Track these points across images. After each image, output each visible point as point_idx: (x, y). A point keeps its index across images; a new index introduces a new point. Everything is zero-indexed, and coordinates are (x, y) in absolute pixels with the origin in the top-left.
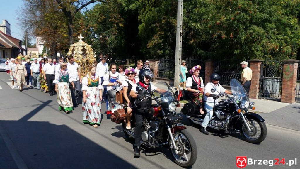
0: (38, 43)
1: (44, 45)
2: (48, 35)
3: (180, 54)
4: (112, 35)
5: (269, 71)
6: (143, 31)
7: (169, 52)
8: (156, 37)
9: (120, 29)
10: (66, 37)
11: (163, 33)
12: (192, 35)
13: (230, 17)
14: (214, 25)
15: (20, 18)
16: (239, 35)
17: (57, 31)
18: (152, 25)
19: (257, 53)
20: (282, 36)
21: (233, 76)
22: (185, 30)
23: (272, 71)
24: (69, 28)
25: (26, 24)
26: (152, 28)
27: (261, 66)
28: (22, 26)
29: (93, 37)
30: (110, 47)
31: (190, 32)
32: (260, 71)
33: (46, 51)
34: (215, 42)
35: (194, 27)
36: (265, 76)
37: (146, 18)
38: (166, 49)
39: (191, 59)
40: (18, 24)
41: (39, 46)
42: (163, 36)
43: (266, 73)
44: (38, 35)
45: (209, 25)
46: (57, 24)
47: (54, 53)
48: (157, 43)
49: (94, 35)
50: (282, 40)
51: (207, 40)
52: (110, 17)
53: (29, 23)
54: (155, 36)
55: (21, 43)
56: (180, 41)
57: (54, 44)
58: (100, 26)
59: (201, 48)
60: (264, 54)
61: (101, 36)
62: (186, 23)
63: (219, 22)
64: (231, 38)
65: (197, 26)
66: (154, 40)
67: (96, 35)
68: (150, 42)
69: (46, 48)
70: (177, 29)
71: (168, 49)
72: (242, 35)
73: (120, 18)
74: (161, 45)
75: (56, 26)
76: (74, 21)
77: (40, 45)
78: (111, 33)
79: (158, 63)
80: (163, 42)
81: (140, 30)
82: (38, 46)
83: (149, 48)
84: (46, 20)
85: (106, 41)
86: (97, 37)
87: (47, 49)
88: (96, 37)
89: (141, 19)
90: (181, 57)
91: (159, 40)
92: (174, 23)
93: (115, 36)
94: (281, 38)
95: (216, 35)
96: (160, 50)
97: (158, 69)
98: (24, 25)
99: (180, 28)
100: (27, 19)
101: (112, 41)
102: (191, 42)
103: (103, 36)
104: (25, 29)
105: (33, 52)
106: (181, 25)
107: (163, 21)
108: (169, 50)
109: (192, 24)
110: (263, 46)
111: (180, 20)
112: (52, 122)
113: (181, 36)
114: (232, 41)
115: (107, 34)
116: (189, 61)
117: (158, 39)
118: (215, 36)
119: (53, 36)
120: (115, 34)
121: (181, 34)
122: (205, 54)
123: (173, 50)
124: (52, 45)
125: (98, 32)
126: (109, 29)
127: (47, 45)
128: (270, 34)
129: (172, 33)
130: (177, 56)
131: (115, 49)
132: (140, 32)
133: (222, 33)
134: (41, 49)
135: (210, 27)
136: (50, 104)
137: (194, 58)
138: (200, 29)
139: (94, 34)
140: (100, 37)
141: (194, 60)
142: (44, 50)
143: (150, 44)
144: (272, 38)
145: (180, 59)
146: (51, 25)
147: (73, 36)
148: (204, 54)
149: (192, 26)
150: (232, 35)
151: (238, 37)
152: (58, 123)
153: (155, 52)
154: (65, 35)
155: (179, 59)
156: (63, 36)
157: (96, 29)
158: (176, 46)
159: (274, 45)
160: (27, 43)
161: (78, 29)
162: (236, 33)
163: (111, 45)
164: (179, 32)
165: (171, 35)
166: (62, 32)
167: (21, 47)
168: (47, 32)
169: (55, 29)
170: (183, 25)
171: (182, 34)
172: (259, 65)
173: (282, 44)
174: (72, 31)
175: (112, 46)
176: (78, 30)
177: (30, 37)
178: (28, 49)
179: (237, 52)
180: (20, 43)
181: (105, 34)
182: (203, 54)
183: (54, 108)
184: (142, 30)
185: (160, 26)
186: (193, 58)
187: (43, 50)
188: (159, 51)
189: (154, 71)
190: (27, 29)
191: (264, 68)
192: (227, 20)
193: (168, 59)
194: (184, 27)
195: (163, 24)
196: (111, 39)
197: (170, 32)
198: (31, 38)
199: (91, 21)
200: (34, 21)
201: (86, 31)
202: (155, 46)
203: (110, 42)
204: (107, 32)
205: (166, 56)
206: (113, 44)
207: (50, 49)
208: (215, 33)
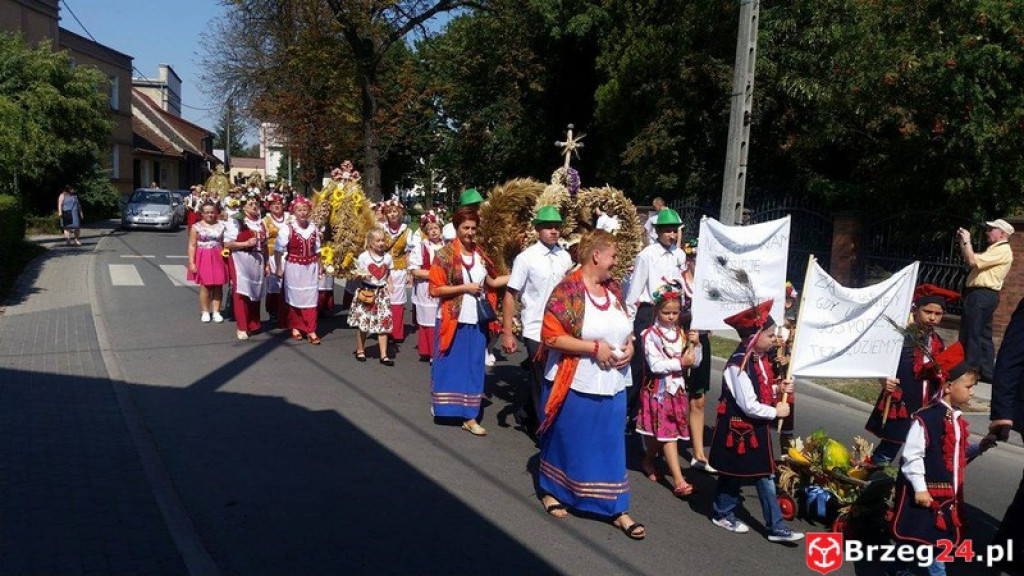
0: (264, 142)
1: (284, 150)
2: (299, 117)
3: (740, 185)
4: (503, 119)
6: (609, 108)
7: (699, 180)
8: (657, 127)
9: (529, 99)
10: (353, 124)
11: (681, 114)
12: (787, 122)
13: (936, 60)
14: (875, 87)
15: (212, 60)
16: (966, 126)
17: (325, 105)
18: (644, 85)
21: (934, 273)
22: (763, 105)
24: (364, 95)
25: (231, 80)
26: (644, 97)
28: (217, 85)
29: (440, 127)
30: (493, 161)
31: (781, 110)
33: (290, 168)
34: (874, 149)
35: (799, 91)
37: (624, 61)
38: (691, 171)
39: (780, 209)
40: (204, 78)
41: (268, 154)
42: (683, 123)
44: (264, 115)
45: (853, 87)
46: (327, 80)
47: (313, 177)
48: (659, 149)
49: (443, 119)
51: (845, 140)
52: (500, 61)
53: (240, 76)
54: (652, 124)
55: (211, 143)
56: (744, 144)
57: (315, 148)
58: (466, 91)
59: (819, 169)
61: (466, 125)
62: (768, 77)
63: (893, 77)
64: (936, 134)
65: (812, 90)
66: (647, 138)
67: (450, 121)
68: (633, 145)
69: (290, 159)
70: (733, 99)
71: (696, 171)
72: (979, 124)
73: (534, 61)
74: (671, 157)
75: (324, 88)
76: (383, 73)
77: (272, 149)
78: (502, 113)
80: (679, 146)
81: (600, 103)
82: (265, 151)
83: (631, 166)
84: (291, 67)
85: (482, 140)
86: (453, 129)
87: (294, 164)
88: (450, 126)
89: (607, 66)
90: (741, 199)
91: (664, 139)
92: (724, 80)
93: (515, 123)
95: (880, 122)
96: (667, 175)
98: (222, 84)
99: (744, 97)
100: (233, 63)
101: (501, 143)
102: (784, 147)
103: (474, 123)
104: (227, 96)
105: (247, 172)
106: (749, 87)
107: (685, 73)
108: (700, 175)
109: (791, 83)
111: (746, 68)
112: (294, 398)
113: (745, 124)
114: (939, 146)
115: (486, 116)
117: (664, 133)
118: (874, 124)
119: (314, 122)
120: (513, 119)
121: (746, 117)
122: (834, 190)
123: (715, 175)
124: (308, 152)
125: (459, 111)
126: (494, 100)
127: (294, 150)
129: (714, 115)
130: (730, 195)
132: (601, 110)
133: (900, 116)
134: (272, 163)
135: (857, 93)
138: (820, 99)
139: (445, 116)
140: (464, 127)
142: (282, 167)
143: (633, 152)
145: (738, 205)
146: (307, 83)
147: (375, 122)
148: (830, 190)
149: (795, 88)
150: (941, 123)
151: (962, 131)
152: (315, 404)
153: (650, 181)
154: (352, 119)
155: (734, 207)
156: (344, 122)
157: (453, 99)
158: (728, 161)
160: (231, 142)
161: (392, 98)
162: (959, 112)
163: (498, 154)
164: (740, 109)
165: (709, 120)
166: (342, 108)
167: (211, 153)
168: (293, 106)
169: (320, 98)
170: (757, 88)
171: (753, 117)
174: (374, 105)
175: (502, 157)
176: (393, 103)
177: (239, 122)
178: (234, 161)
179: (954, 186)
180: (208, 140)
181: (479, 115)
182: (825, 191)
183: (302, 355)
184: (606, 103)
185: (672, 87)
187: (279, 165)
188: (663, 177)
190: (231, 96)
192: (925, 69)
193: (695, 206)
194: (761, 94)
195: (682, 81)
196: (500, 133)
197: (708, 111)
198: (244, 126)
199: (437, 74)
200: (253, 71)
201: (417, 106)
202: (645, 162)
203: (496, 146)
204: (487, 109)
205: (688, 195)
206: (503, 152)
207: (301, 162)
208: (877, 114)
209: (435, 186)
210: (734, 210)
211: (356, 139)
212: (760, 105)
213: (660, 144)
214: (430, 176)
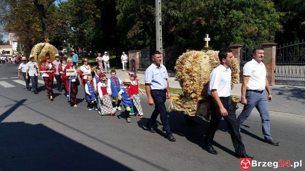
0: (11, 40)
1: (18, 42)
2: (21, 31)
3: (161, 43)
4: (90, 26)
5: (248, 55)
7: (149, 42)
8: (136, 27)
9: (96, 20)
11: (142, 23)
12: (172, 23)
13: (209, 3)
14: (193, 12)
16: (218, 21)
17: (30, 26)
18: (131, 15)
19: (237, 38)
20: (260, 20)
23: (252, 55)
24: (42, 22)
26: (131, 18)
27: (240, 51)
29: (69, 30)
30: (88, 40)
31: (170, 20)
32: (240, 56)
34: (195, 29)
35: (173, 14)
36: (245, 61)
37: (124, 7)
38: (147, 39)
39: (172, 48)
41: (13, 43)
42: (143, 25)
43: (246, 57)
45: (188, 12)
46: (29, 18)
47: (28, 49)
48: (137, 33)
49: (70, 28)
50: (260, 23)
51: (187, 28)
52: (86, 9)
54: (134, 26)
56: (160, 30)
57: (28, 40)
58: (76, 19)
59: (181, 36)
60: (243, 39)
61: (78, 29)
62: (165, 11)
63: (198, 9)
64: (211, 24)
65: (177, 13)
66: (134, 30)
67: (72, 28)
68: (130, 32)
69: (20, 44)
70: (156, 17)
72: (221, 20)
73: (97, 8)
74: (141, 35)
75: (28, 21)
76: (48, 14)
77: (14, 41)
78: (88, 25)
79: (139, 54)
80: (143, 32)
81: (118, 20)
82: (11, 43)
83: (129, 39)
84: (17, 15)
85: (83, 33)
86: (74, 30)
87: (22, 46)
89: (119, 9)
90: (162, 47)
91: (138, 30)
92: (153, 12)
93: (93, 27)
94: (259, 22)
95: (196, 22)
96: (141, 41)
97: (140, 60)
99: (159, 17)
101: (90, 34)
102: (172, 31)
103: (80, 28)
105: (6, 50)
106: (160, 14)
107: (142, 10)
108: (150, 40)
109: (171, 12)
110: (242, 31)
111: (159, 8)
113: (160, 25)
114: (212, 27)
115: (83, 26)
116: (170, 50)
117: (138, 28)
118: (194, 22)
119: (26, 32)
120: (93, 26)
121: (160, 22)
122: (186, 41)
123: (153, 40)
124: (26, 41)
125: (75, 25)
126: (85, 20)
128: (248, 18)
129: (151, 22)
130: (158, 45)
131: (93, 42)
133: (201, 20)
134: (14, 46)
135: (189, 14)
136: (25, 103)
137: (176, 47)
138: (179, 16)
139: (70, 27)
141: (175, 49)
143: (130, 35)
144: (251, 22)
145: (161, 48)
146: (23, 20)
147: (47, 30)
150: (211, 21)
151: (217, 23)
152: (34, 123)
153: (136, 43)
154: (39, 30)
155: (160, 49)
156: (37, 31)
157: (72, 21)
158: (157, 36)
159: (253, 29)
161: (52, 22)
162: (216, 17)
163: (89, 37)
164: (158, 20)
165: (150, 24)
166: (35, 27)
168: (19, 27)
169: (28, 24)
170: (162, 14)
171: (162, 23)
172: (239, 50)
173: (260, 27)
174: (46, 24)
175: (91, 38)
176: (52, 24)
177: (1, 34)
179: (217, 38)
181: (81, 26)
182: (183, 42)
183: (28, 107)
184: (120, 20)
185: (139, 15)
186: (174, 47)
187: (17, 47)
188: (139, 41)
189: (136, 62)
191: (244, 53)
192: (206, 6)
193: (149, 49)
194: (163, 16)
195: (141, 13)
196: (89, 31)
197: (150, 21)
198: (3, 35)
199: (66, 14)
200: (4, 17)
201: (61, 24)
202: (134, 37)
203: (88, 35)
204: (84, 24)
205: (147, 46)
206: (91, 36)
207: (24, 45)
208: (195, 20)
209: (70, 49)
210: (160, 50)
211: (41, 36)
212: (164, 19)
213: (138, 32)
214: (68, 46)
